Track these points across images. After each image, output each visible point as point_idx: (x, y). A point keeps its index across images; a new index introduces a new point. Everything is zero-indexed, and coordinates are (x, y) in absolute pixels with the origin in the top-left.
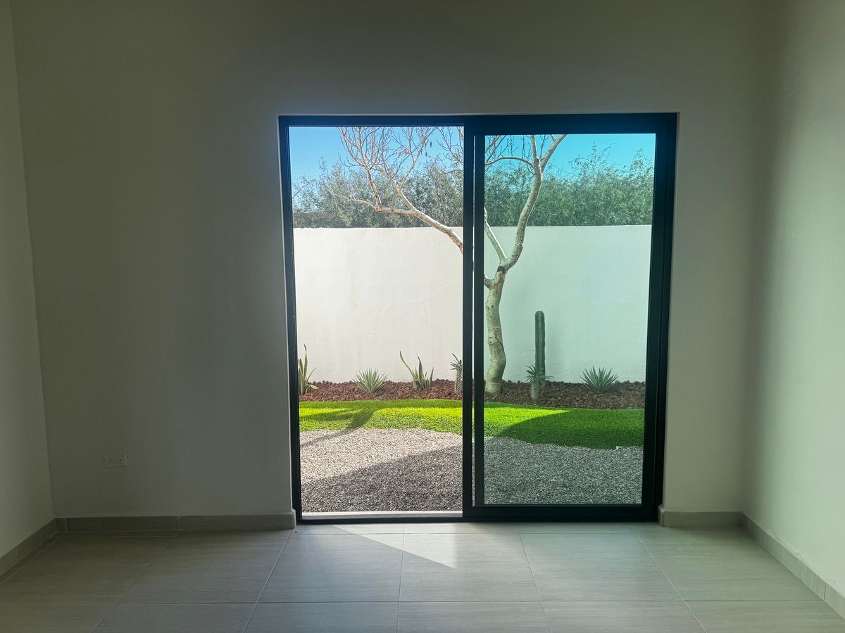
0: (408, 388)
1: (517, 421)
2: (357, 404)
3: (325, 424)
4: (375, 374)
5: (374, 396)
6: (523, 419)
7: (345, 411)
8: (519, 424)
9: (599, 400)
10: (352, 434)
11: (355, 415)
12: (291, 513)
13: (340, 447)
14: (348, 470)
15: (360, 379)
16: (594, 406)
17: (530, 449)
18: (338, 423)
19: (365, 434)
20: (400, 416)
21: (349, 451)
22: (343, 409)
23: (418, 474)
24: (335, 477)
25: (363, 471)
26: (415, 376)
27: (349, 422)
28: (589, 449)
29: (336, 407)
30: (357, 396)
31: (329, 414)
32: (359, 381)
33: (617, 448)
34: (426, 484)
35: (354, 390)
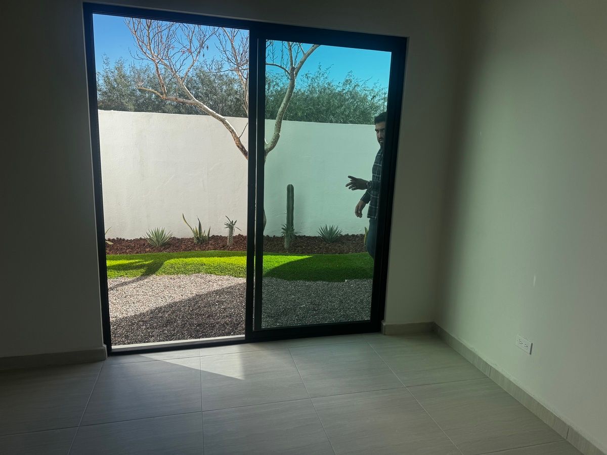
0: (190, 243)
1: (276, 265)
2: (148, 255)
3: (122, 273)
4: (163, 232)
5: (162, 249)
6: (281, 264)
7: (138, 262)
8: (278, 267)
9: (330, 248)
10: (146, 280)
11: (148, 265)
12: (102, 348)
13: (138, 291)
14: (147, 309)
15: (149, 236)
16: (327, 252)
17: (288, 285)
18: (134, 271)
19: (159, 280)
20: (186, 264)
21: (145, 294)
22: (137, 261)
23: (206, 309)
24: (136, 315)
25: (159, 309)
26: (195, 233)
27: (143, 270)
28: (327, 283)
29: (130, 259)
30: (147, 250)
31: (125, 265)
32: (149, 237)
33: (346, 280)
34: (212, 316)
35: (144, 245)
